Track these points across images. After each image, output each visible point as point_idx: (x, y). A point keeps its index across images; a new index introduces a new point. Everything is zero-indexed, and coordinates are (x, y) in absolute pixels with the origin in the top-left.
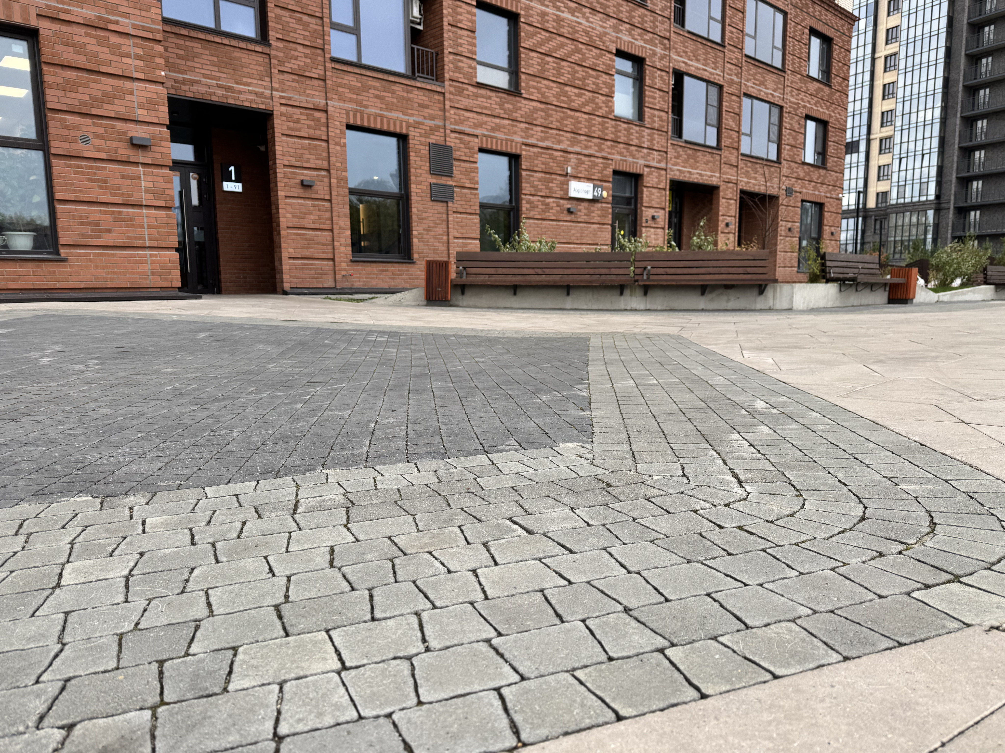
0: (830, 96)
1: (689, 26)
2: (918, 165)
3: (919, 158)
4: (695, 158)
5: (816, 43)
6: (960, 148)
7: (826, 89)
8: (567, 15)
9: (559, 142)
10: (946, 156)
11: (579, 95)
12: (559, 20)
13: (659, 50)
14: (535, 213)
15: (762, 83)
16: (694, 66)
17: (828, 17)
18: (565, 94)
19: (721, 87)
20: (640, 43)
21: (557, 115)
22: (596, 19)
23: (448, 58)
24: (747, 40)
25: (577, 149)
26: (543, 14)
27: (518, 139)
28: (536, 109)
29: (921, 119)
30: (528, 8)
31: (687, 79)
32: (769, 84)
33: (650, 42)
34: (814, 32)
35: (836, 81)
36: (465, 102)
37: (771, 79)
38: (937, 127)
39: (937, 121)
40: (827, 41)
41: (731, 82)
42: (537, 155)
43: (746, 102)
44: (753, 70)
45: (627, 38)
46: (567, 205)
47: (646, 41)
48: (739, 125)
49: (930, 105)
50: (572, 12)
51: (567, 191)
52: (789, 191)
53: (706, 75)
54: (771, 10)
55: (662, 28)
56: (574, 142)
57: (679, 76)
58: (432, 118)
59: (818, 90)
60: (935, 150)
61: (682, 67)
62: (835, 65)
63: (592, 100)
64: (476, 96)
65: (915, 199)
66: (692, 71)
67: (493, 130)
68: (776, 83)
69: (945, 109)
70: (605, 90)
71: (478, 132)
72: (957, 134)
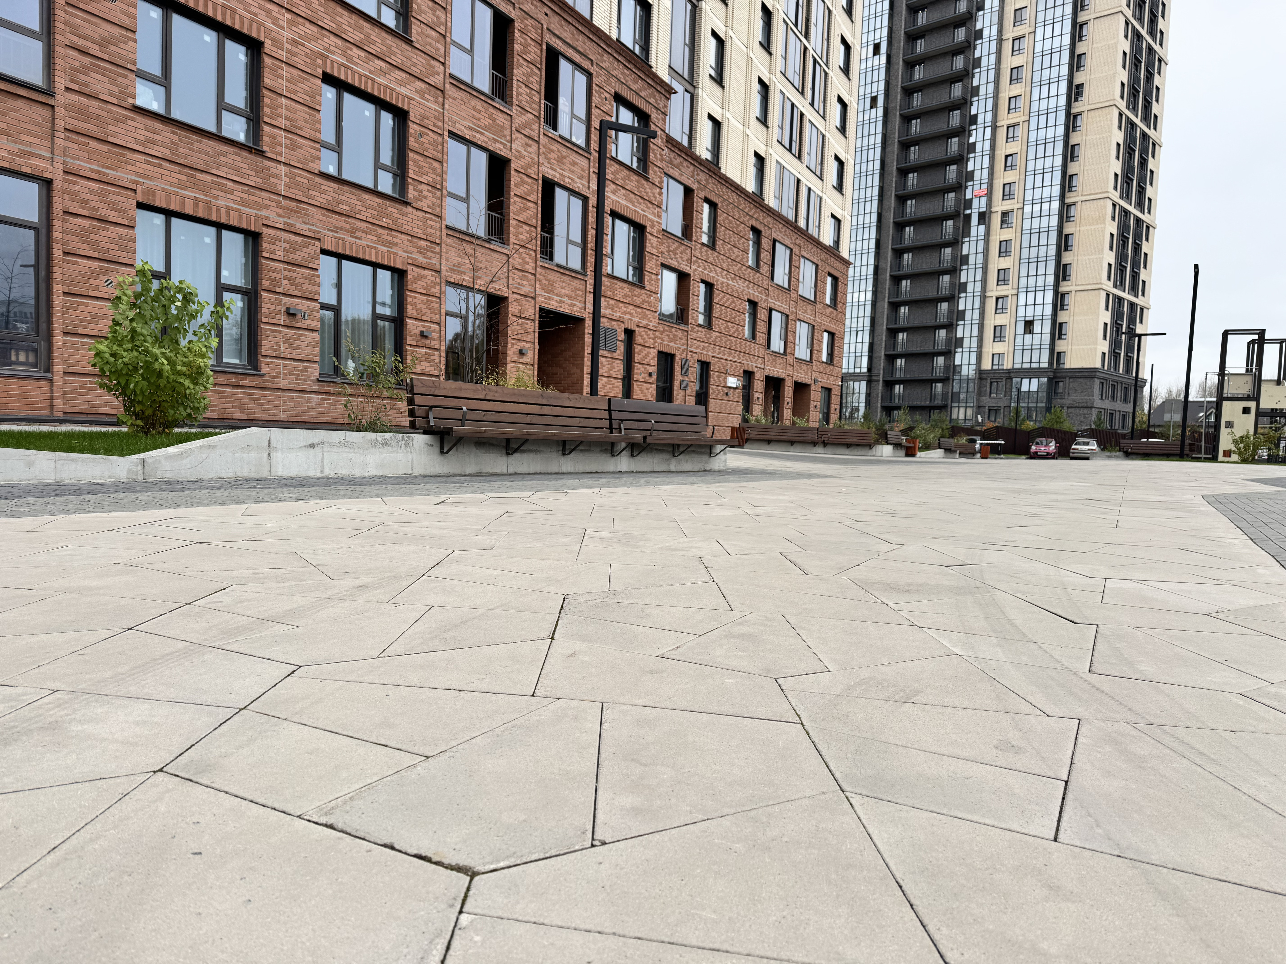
0: (837, 316)
1: (776, 281)
2: (853, 340)
3: (854, 334)
4: (774, 360)
5: (829, 280)
6: (888, 329)
7: (835, 312)
8: (730, 282)
9: (724, 355)
10: (876, 334)
11: (733, 327)
12: (728, 285)
13: (764, 297)
14: (714, 396)
15: (806, 312)
16: (777, 304)
17: (838, 265)
18: (727, 327)
19: (787, 316)
20: (756, 294)
21: (724, 339)
22: (740, 282)
23: (691, 312)
24: (801, 285)
25: (730, 358)
26: (723, 283)
27: (710, 354)
28: (718, 337)
29: (856, 300)
30: (718, 280)
31: (774, 312)
32: (809, 312)
33: (760, 293)
34: (830, 274)
35: (839, 305)
36: (694, 335)
37: (810, 307)
38: (869, 308)
39: (869, 303)
40: (835, 279)
41: (792, 312)
42: (717, 362)
43: (798, 323)
44: (802, 304)
45: (752, 292)
46: (726, 390)
47: (759, 293)
48: (795, 339)
49: (863, 288)
50: (733, 279)
51: (725, 382)
52: (815, 381)
53: (782, 309)
54: (810, 264)
55: (765, 283)
56: (730, 354)
57: (771, 310)
58: (683, 345)
59: (832, 312)
60: (867, 328)
61: (772, 306)
62: (840, 295)
63: (737, 330)
64: (698, 331)
65: (851, 371)
66: (776, 307)
67: (703, 349)
68: (812, 310)
69: (875, 293)
70: (742, 324)
71: (698, 351)
72: (885, 316)
